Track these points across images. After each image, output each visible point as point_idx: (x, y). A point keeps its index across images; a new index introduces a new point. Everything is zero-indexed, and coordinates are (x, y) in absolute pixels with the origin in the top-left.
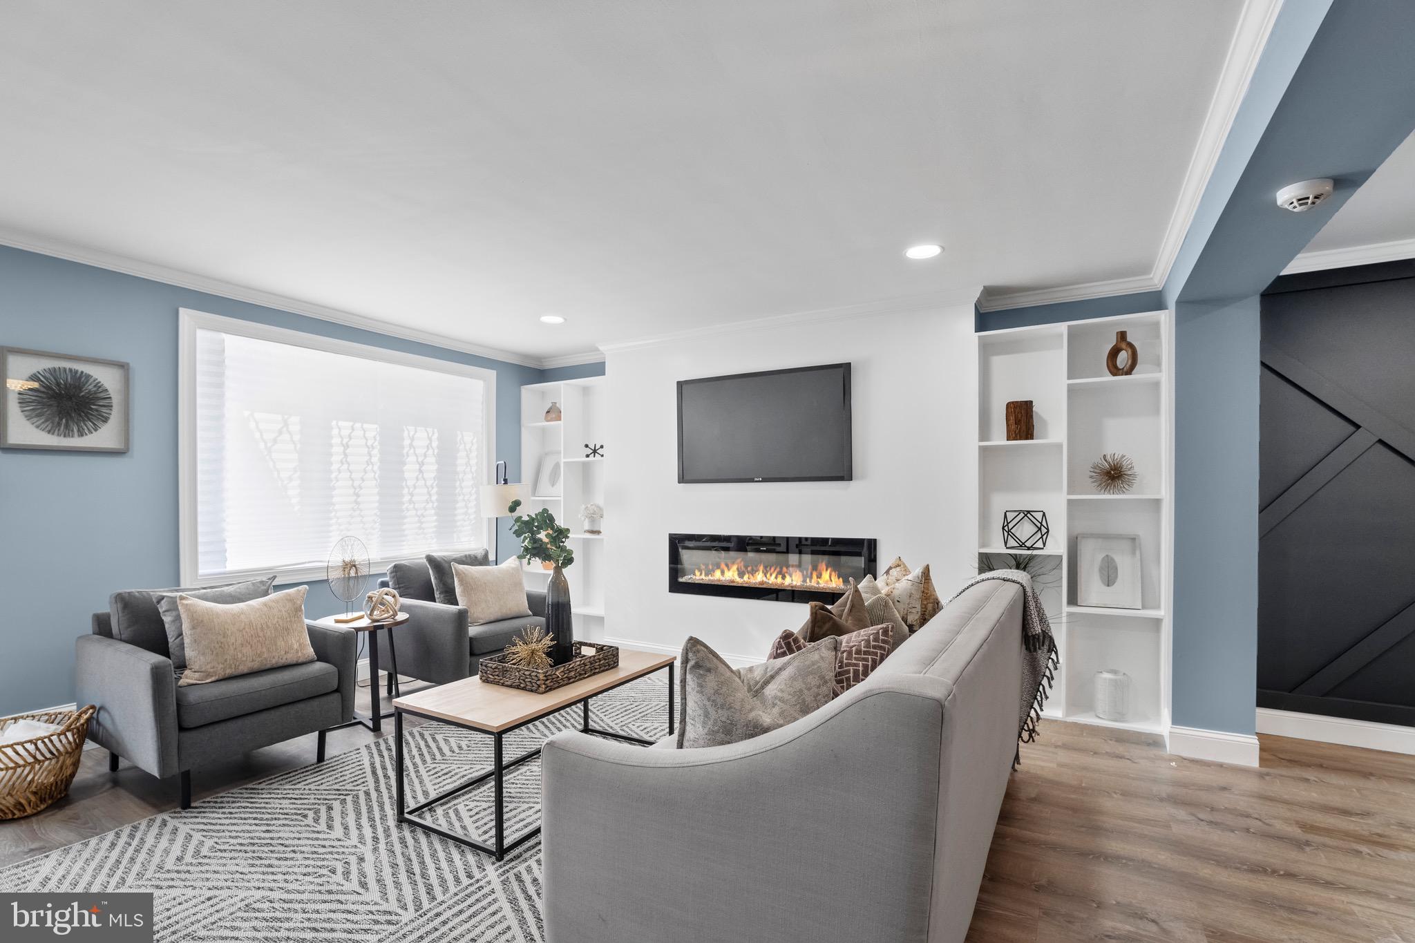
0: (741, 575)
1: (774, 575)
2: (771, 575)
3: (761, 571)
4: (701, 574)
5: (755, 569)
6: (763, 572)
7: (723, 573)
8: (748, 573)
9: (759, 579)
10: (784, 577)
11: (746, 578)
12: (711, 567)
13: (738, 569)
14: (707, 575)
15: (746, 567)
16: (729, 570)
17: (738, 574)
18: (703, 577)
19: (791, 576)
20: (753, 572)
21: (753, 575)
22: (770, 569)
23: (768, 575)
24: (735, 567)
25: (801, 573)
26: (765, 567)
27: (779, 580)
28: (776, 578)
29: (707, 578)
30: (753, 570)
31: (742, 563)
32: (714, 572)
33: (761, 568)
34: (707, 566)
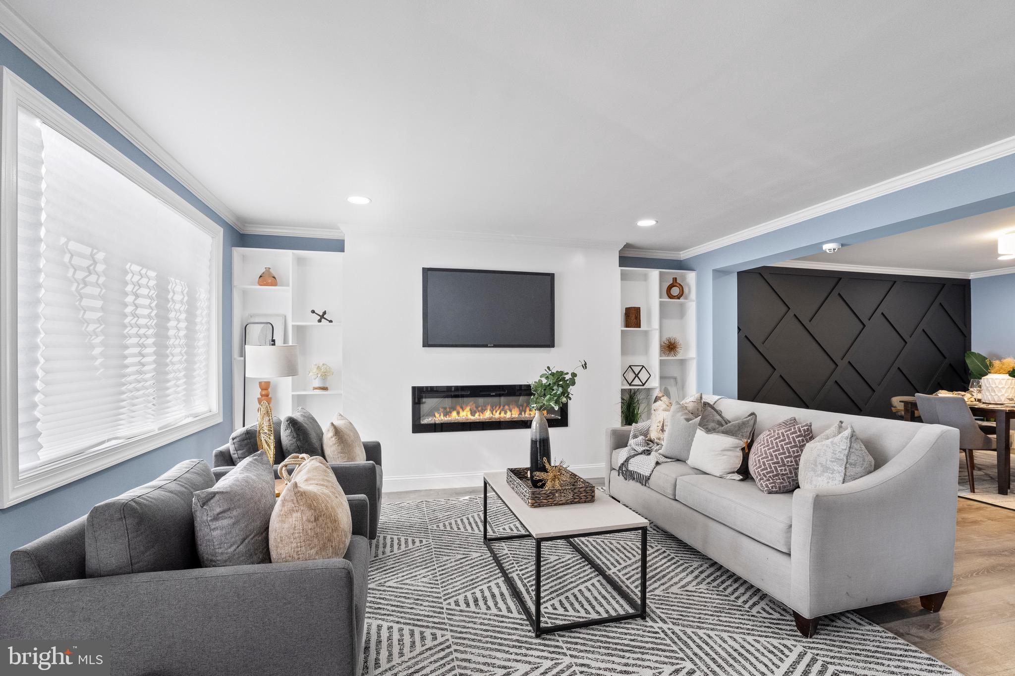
0: (473, 413)
1: (498, 412)
2: (496, 412)
3: (489, 411)
4: (440, 416)
5: (484, 408)
6: (490, 410)
7: (458, 413)
8: (479, 411)
9: (487, 415)
10: (506, 413)
11: (477, 415)
12: (448, 410)
13: (471, 410)
14: (445, 415)
15: (477, 407)
16: (463, 410)
17: (471, 413)
18: (442, 417)
19: (511, 411)
20: (483, 411)
21: (482, 413)
22: (496, 407)
23: (494, 412)
24: (468, 409)
25: (518, 409)
26: (492, 407)
27: (503, 415)
28: (500, 414)
29: (446, 419)
30: (482, 409)
31: (474, 405)
32: (451, 413)
33: (489, 407)
34: (445, 409)
